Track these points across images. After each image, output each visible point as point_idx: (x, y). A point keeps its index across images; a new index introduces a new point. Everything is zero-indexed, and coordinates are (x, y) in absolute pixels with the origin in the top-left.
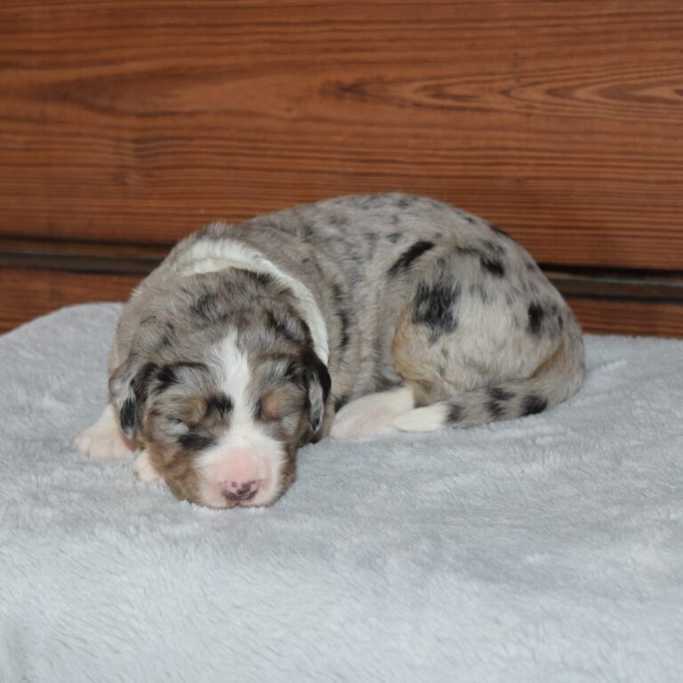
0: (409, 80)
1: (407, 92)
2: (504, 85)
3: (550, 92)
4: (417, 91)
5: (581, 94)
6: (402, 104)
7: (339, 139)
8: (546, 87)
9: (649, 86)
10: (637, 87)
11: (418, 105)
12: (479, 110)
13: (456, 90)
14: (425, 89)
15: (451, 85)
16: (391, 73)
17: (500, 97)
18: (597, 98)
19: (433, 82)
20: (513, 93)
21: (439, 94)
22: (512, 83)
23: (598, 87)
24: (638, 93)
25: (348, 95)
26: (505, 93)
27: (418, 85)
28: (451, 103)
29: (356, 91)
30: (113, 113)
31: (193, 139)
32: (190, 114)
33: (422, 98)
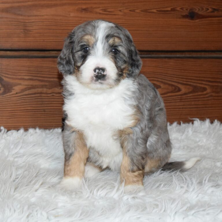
0: (99, 7)
1: (98, 10)
2: (120, 9)
3: (130, 11)
4: (100, 10)
5: (137, 11)
6: (96, 13)
8: (129, 9)
9: (151, 9)
10: (148, 10)
11: (100, 13)
12: (115, 15)
13: (109, 10)
14: (102, 10)
15: (108, 9)
16: (94, 6)
17: (119, 12)
18: (141, 12)
19: (104, 8)
20: (122, 11)
21: (105, 11)
22: (122, 8)
23: (140, 10)
25: (84, 11)
26: (120, 11)
28: (108, 13)
29: (85, 10)
30: (22, 15)
31: (43, 22)
32: (43, 16)
33: (101, 12)
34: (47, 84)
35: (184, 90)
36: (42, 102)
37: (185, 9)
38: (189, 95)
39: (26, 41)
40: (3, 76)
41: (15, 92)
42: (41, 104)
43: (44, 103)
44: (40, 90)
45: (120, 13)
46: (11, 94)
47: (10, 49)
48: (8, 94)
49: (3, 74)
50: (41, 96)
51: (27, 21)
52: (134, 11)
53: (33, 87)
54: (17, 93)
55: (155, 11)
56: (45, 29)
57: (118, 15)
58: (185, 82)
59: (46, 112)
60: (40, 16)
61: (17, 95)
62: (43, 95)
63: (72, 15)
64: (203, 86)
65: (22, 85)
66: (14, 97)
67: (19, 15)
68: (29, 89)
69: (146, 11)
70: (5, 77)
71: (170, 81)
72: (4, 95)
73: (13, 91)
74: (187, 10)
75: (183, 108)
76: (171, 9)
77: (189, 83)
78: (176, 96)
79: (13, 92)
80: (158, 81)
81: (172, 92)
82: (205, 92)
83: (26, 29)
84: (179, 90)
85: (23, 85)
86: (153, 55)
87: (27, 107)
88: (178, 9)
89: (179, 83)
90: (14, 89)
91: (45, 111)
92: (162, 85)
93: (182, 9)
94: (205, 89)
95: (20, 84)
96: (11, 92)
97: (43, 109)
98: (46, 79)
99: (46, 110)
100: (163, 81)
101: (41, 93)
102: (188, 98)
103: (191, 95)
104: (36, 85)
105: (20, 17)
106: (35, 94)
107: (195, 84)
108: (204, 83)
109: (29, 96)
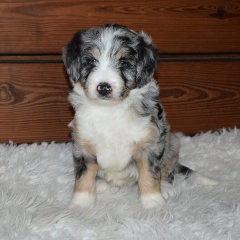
0: (119, 6)
1: (119, 9)
4: (121, 9)
5: (162, 10)
6: (117, 12)
7: (99, 22)
8: (153, 8)
9: (176, 8)
11: (121, 13)
12: (137, 14)
13: (130, 9)
14: (123, 9)
15: (130, 7)
16: (115, 4)
18: (165, 11)
19: (125, 7)
21: (126, 10)
22: (145, 7)
23: (165, 8)
24: (174, 10)
25: (103, 10)
26: (143, 10)
27: (122, 7)
28: (129, 12)
29: (105, 9)
30: (34, 16)
31: (58, 23)
32: (57, 16)
33: (122, 11)
34: (62, 91)
35: (211, 95)
36: (58, 111)
37: (213, 7)
38: (217, 101)
39: (39, 44)
40: (13, 83)
41: (27, 101)
42: (56, 114)
43: (59, 112)
44: (54, 98)
45: (142, 12)
46: (22, 103)
47: (21, 53)
48: (20, 103)
49: (13, 82)
50: (56, 105)
51: (40, 22)
52: (157, 9)
53: (47, 95)
54: (29, 102)
55: (180, 9)
56: (60, 31)
57: (140, 14)
58: (212, 87)
59: (62, 123)
60: (55, 16)
61: (29, 104)
62: (59, 104)
63: (90, 14)
64: (232, 91)
65: (35, 93)
66: (26, 106)
67: (30, 15)
68: (43, 97)
69: (170, 10)
70: (16, 84)
71: (196, 86)
72: (16, 105)
73: (24, 99)
74: (215, 8)
75: (210, 115)
76: (198, 7)
77: (217, 88)
78: (203, 102)
79: (25, 101)
80: (183, 86)
81: (198, 98)
82: (234, 98)
83: (39, 31)
84: (207, 96)
85: (37, 93)
86: (178, 58)
87: (41, 117)
88: (206, 7)
89: (206, 88)
90: (26, 98)
91: (60, 121)
92: (188, 91)
93: (210, 7)
94: (234, 94)
95: (32, 92)
96: (23, 100)
97: (59, 119)
98: (62, 86)
99: (62, 120)
100: (189, 86)
101: (56, 102)
102: (216, 104)
103: (219, 101)
104: (50, 93)
105: (33, 18)
106: (49, 102)
107: (223, 89)
108: (233, 87)
109: (43, 105)
